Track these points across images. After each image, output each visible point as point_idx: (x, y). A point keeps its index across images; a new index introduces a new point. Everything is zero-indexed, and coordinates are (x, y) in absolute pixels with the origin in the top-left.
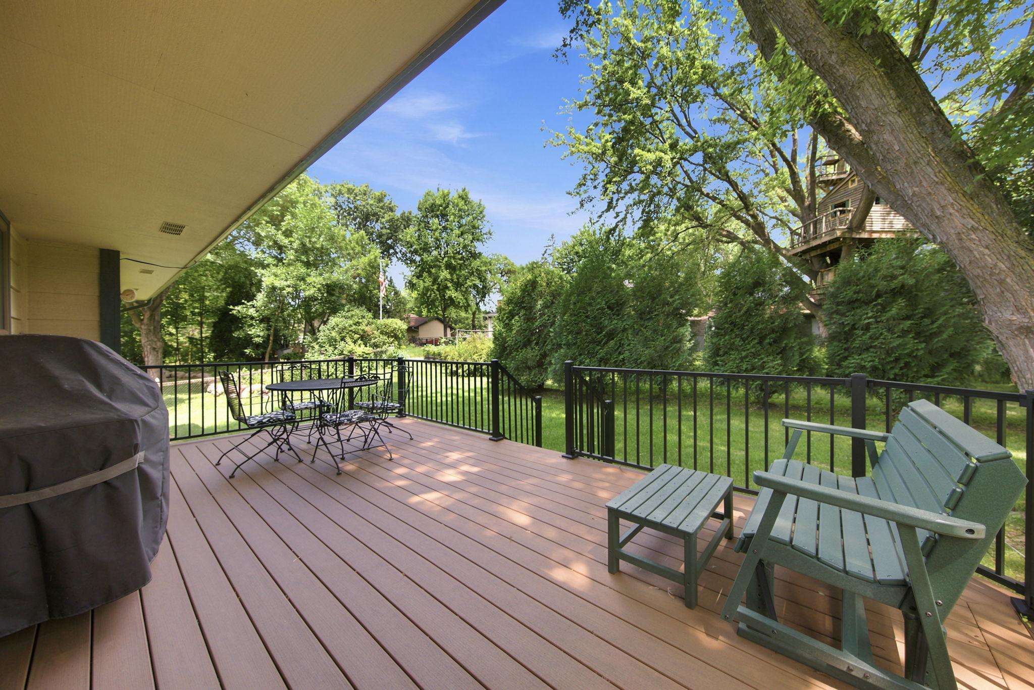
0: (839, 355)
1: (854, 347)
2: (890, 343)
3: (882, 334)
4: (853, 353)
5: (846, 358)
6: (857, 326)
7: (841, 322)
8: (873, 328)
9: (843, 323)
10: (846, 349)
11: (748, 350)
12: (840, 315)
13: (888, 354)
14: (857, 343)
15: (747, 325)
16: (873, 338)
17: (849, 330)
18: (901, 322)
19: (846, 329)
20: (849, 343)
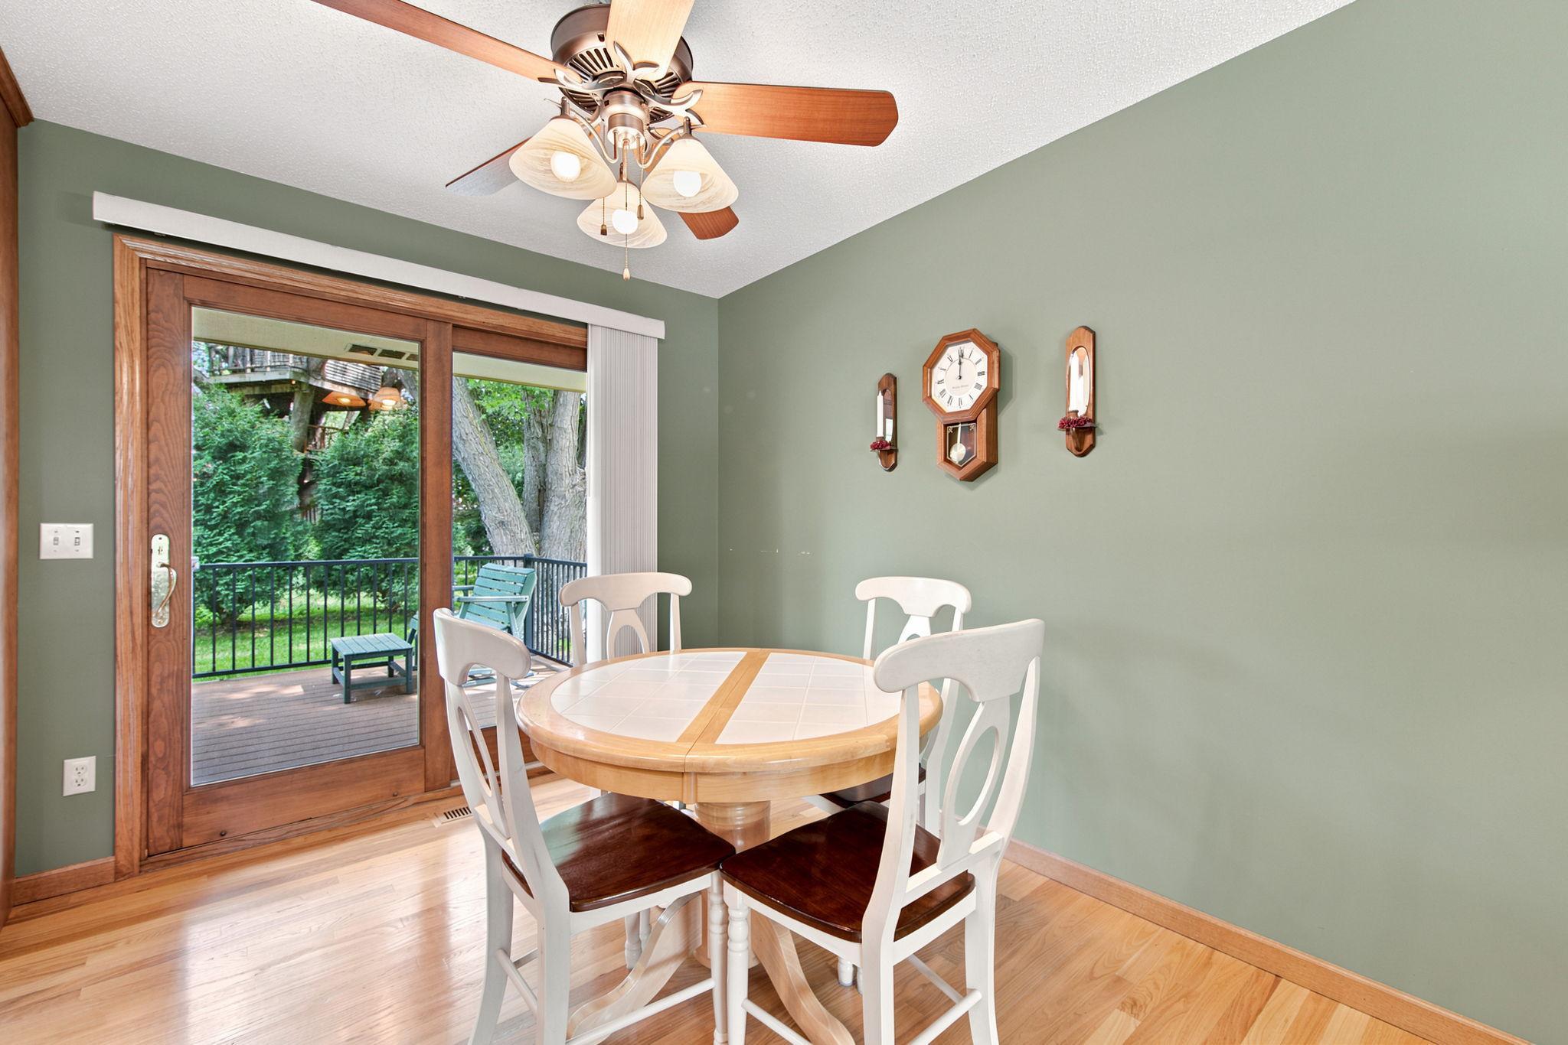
0: (337, 548)
1: (357, 537)
2: (392, 532)
3: (384, 523)
4: (354, 544)
5: (346, 551)
6: (359, 513)
7: (341, 507)
8: (376, 516)
9: (344, 509)
10: (346, 540)
11: (220, 544)
12: (339, 498)
13: (390, 544)
14: (359, 533)
15: (218, 507)
16: (377, 527)
17: (350, 517)
18: (401, 510)
19: (347, 516)
20: (350, 533)
